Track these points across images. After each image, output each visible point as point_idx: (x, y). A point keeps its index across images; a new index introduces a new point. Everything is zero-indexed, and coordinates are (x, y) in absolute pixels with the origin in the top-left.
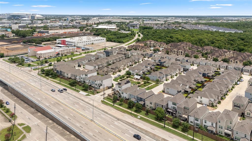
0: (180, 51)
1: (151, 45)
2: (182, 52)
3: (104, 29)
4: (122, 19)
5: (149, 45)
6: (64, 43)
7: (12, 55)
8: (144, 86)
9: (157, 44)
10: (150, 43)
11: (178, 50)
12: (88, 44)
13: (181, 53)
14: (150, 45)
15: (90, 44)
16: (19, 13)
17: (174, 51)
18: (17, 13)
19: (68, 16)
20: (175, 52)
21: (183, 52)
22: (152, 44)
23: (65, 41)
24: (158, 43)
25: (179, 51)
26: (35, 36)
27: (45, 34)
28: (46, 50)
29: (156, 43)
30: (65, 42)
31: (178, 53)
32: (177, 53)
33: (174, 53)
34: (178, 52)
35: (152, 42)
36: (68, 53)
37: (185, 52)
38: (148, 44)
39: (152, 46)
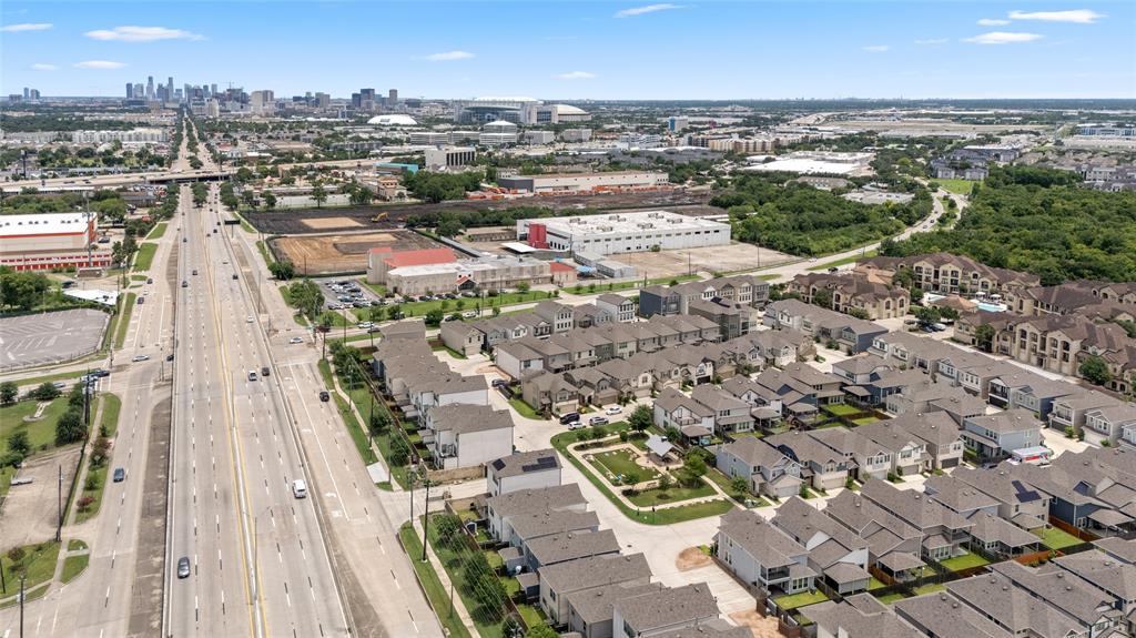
0: (1060, 337)
1: (940, 280)
2: (1066, 346)
3: (783, 176)
4: (959, 119)
5: (927, 279)
6: (538, 237)
7: (325, 273)
8: (660, 497)
9: (975, 276)
10: (933, 269)
11: (1045, 332)
12: (633, 249)
13: (1059, 350)
14: (932, 279)
15: (644, 248)
16: (498, 99)
17: (1024, 334)
18: (490, 99)
19: (696, 109)
20: (1028, 340)
21: (1075, 346)
22: (945, 273)
23: (541, 230)
24: (985, 274)
25: (1049, 336)
26: (473, 198)
27: (519, 191)
28: (429, 266)
29: (971, 275)
30: (541, 237)
31: (1043, 348)
32: (1038, 344)
33: (1023, 346)
34: (1044, 340)
35: (949, 268)
36: (512, 284)
37: (1090, 350)
38: (924, 276)
39: (949, 286)
